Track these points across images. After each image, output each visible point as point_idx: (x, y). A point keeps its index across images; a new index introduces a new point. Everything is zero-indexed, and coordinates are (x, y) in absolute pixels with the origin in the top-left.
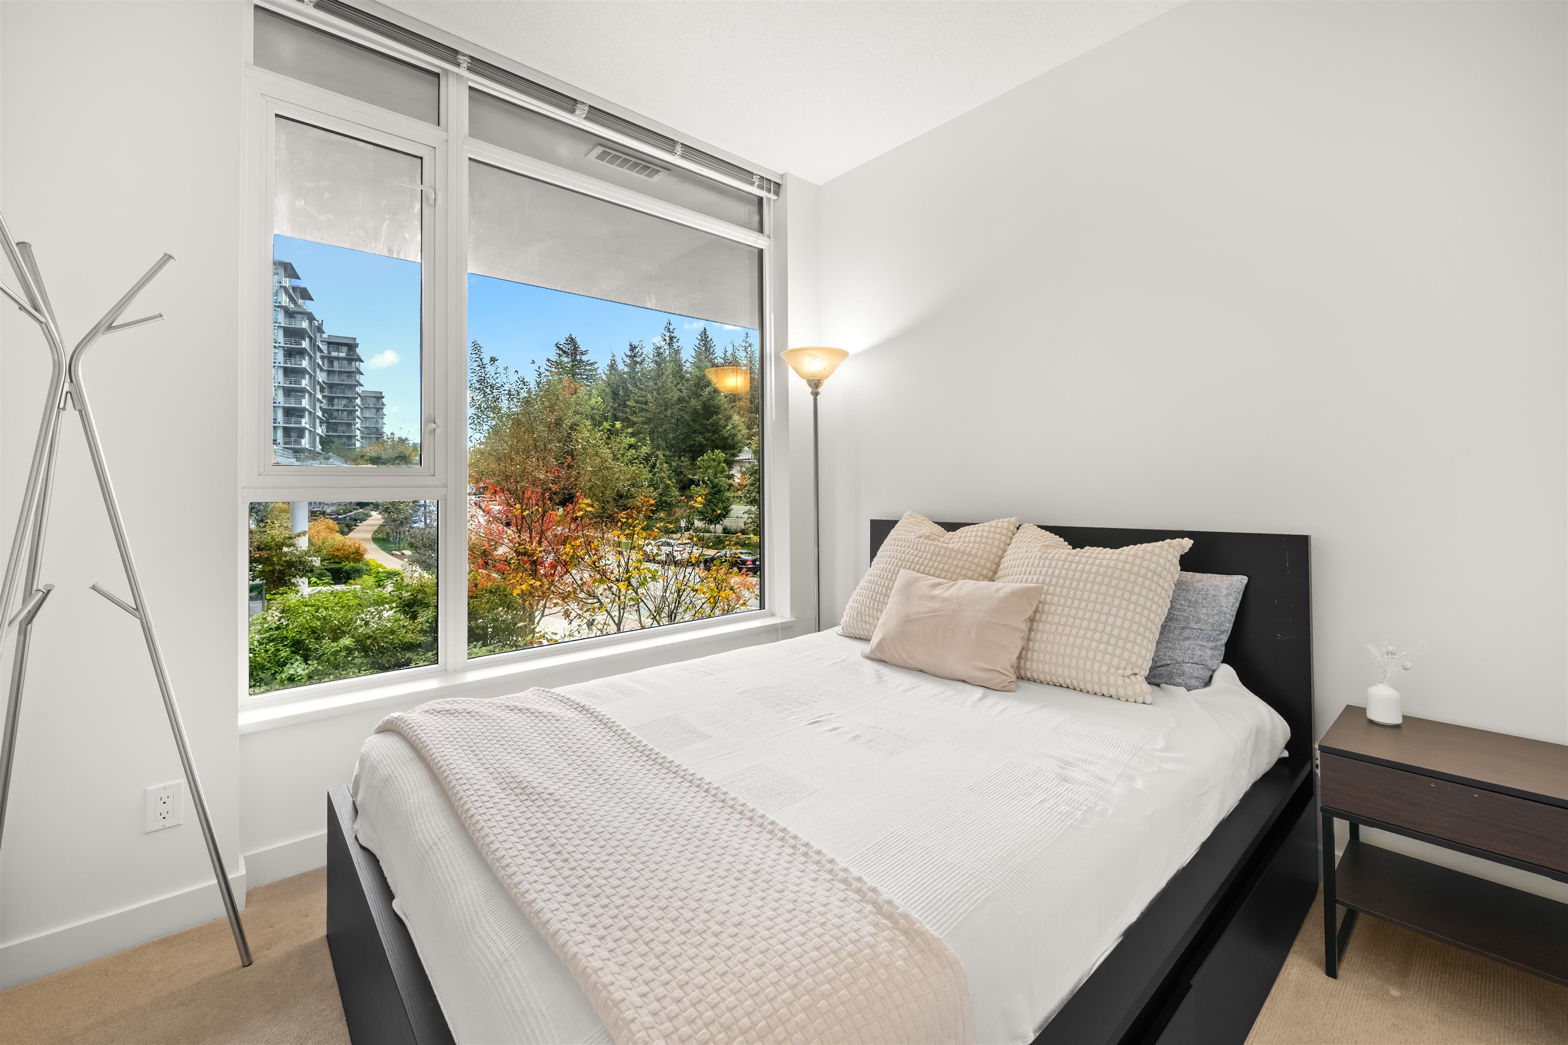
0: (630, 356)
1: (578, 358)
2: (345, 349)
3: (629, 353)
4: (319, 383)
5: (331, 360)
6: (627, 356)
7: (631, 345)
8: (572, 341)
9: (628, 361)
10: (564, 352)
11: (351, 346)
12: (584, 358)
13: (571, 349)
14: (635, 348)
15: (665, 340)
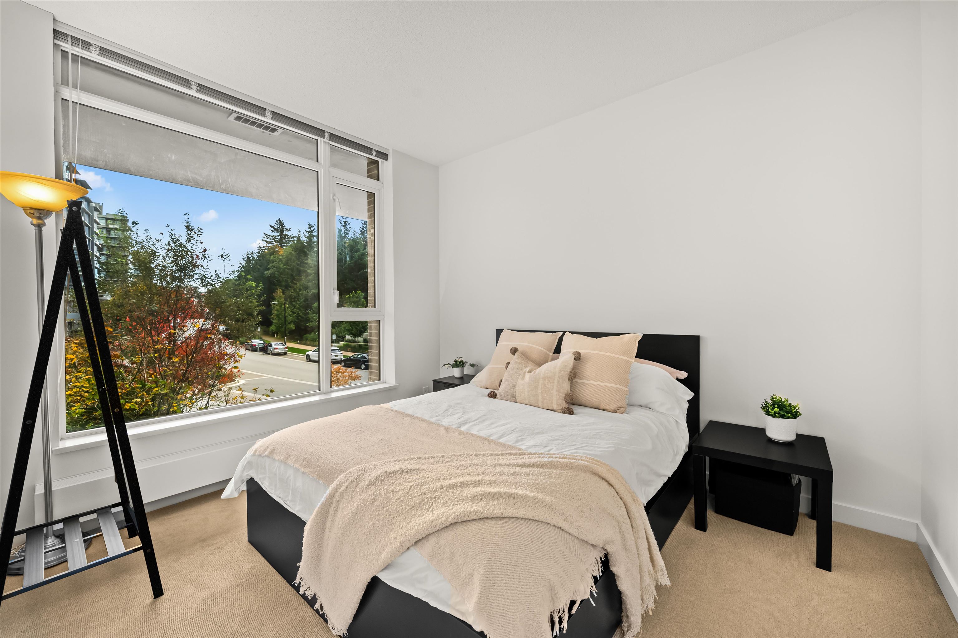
0: (309, 232)
1: (284, 233)
2: (118, 222)
3: (308, 230)
4: (96, 245)
5: (108, 230)
6: (307, 232)
7: (309, 225)
8: (280, 222)
9: (307, 235)
10: (275, 229)
11: (124, 220)
12: (289, 233)
13: (280, 228)
14: (312, 226)
15: (341, 223)
